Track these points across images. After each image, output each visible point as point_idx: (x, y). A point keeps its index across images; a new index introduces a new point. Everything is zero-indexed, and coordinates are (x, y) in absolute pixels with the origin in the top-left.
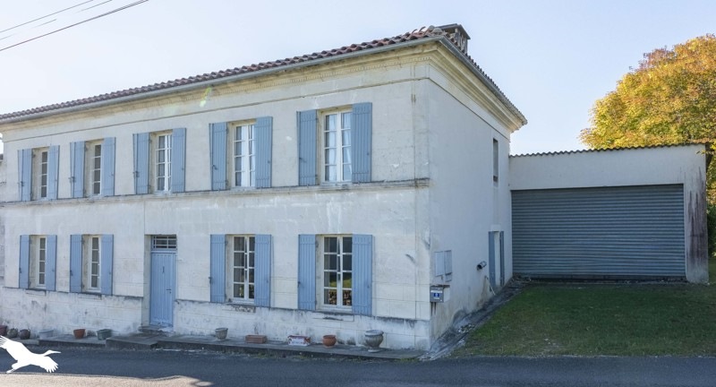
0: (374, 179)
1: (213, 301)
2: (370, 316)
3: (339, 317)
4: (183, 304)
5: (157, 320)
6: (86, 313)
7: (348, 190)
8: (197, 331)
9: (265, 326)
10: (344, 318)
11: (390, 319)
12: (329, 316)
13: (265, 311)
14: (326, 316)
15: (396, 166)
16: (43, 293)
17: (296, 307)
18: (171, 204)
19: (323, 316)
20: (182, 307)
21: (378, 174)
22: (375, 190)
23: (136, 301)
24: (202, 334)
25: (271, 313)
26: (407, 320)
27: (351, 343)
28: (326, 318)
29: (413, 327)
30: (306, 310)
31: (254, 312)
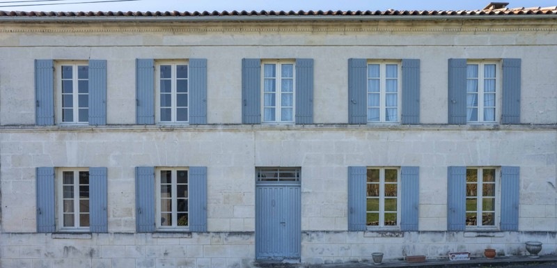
0: (522, 121)
1: (352, 228)
2: (517, 231)
3: (491, 234)
4: (313, 235)
5: (266, 255)
6: (166, 254)
7: (498, 129)
8: (333, 259)
9: (414, 248)
10: (496, 234)
11: (535, 232)
12: (481, 234)
13: (414, 234)
14: (478, 234)
15: (541, 112)
16: (89, 236)
17: (446, 229)
18: (293, 135)
19: (475, 234)
20: (312, 238)
21: (526, 117)
22: (523, 130)
23: (246, 237)
24: (339, 262)
25: (421, 236)
26: (550, 232)
27: (502, 254)
28: (479, 236)
29: (554, 237)
30: (458, 231)
31: (403, 236)
